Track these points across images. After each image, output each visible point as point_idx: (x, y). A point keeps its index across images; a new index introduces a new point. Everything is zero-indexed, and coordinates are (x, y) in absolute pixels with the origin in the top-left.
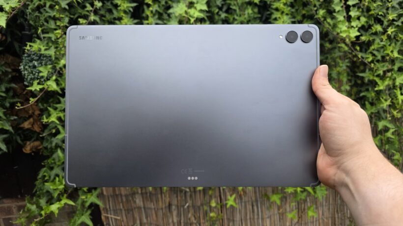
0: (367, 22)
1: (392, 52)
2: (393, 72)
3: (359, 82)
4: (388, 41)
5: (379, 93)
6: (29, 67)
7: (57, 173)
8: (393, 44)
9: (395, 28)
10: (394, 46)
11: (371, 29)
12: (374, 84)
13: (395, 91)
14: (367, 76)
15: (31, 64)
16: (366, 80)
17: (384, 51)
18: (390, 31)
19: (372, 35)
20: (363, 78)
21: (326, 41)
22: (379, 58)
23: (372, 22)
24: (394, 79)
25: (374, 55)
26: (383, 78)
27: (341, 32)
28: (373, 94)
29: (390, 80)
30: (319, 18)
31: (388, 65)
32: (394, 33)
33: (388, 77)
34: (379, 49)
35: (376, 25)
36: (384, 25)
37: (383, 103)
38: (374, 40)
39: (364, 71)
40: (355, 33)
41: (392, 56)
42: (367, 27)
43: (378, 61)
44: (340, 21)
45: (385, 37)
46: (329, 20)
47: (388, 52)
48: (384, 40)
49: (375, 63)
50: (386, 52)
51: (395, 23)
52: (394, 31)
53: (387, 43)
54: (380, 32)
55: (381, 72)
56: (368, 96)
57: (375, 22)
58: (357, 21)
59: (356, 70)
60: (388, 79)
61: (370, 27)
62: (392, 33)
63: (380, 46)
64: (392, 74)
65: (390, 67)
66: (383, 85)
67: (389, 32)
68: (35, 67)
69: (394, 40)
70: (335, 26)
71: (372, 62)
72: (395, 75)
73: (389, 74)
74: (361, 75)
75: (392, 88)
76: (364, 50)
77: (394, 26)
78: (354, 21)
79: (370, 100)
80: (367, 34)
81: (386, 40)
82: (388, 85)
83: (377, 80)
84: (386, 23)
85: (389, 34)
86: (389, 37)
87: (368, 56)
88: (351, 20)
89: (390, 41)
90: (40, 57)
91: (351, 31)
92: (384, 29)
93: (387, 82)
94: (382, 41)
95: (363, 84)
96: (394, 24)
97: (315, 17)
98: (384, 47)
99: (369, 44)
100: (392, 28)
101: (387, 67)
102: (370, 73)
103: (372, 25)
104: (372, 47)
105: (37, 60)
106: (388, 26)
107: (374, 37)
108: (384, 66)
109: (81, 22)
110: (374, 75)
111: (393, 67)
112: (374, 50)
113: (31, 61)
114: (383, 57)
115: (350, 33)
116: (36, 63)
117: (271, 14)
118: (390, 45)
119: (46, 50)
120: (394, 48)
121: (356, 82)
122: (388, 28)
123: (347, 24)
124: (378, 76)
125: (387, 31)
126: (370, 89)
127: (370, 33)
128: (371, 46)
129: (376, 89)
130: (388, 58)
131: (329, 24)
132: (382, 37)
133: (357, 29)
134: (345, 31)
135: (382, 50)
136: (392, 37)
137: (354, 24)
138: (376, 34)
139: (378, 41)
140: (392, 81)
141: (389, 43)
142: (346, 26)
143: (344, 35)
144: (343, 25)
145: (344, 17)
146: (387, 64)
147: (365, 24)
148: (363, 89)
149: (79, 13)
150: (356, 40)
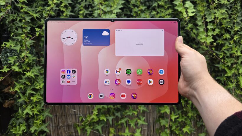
0: (220, 32)
1: (237, 51)
2: (237, 65)
3: (216, 69)
4: (234, 44)
5: (228, 78)
6: (5, 56)
7: (21, 122)
8: (238, 47)
9: (239, 36)
10: (238, 48)
11: (223, 36)
12: (224, 72)
13: (239, 78)
14: (221, 66)
15: (6, 55)
16: (220, 69)
17: (232, 50)
18: (236, 38)
19: (224, 40)
20: (218, 68)
21: (194, 43)
22: (228, 55)
23: (223, 32)
24: (238, 70)
25: (225, 53)
26: (230, 68)
27: (201, 39)
28: (225, 79)
29: (235, 70)
30: (188, 29)
31: (235, 60)
32: (238, 39)
33: (234, 68)
34: (228, 49)
35: (226, 34)
36: (231, 34)
37: (231, 86)
38: (225, 43)
39: (218, 63)
40: (210, 39)
41: (236, 55)
42: (220, 35)
43: (227, 57)
44: (201, 32)
45: (232, 42)
46: (194, 31)
47: (234, 51)
48: (232, 43)
49: (225, 58)
51: (239, 32)
52: (238, 38)
53: (233, 45)
54: (229, 38)
55: (229, 64)
56: (221, 80)
57: (225, 32)
58: (212, 32)
59: (215, 62)
60: (234, 69)
61: (222, 35)
62: (237, 39)
63: (228, 47)
64: (237, 66)
65: (236, 61)
66: (230, 73)
67: (235, 39)
68: (8, 56)
69: (238, 44)
70: (197, 35)
71: (223, 58)
72: (239, 67)
73: (235, 66)
74: (217, 65)
75: (236, 75)
76: (219, 49)
77: (238, 35)
78: (210, 32)
79: (223, 82)
80: (221, 39)
81: (233, 43)
82: (234, 73)
83: (226, 69)
84: (232, 33)
85: (235, 40)
86: (235, 42)
87: (221, 54)
88: (208, 31)
89: (236, 44)
90: (12, 51)
91: (208, 38)
92: (231, 36)
93: (233, 71)
94: (230, 44)
95: (218, 71)
96: (238, 34)
97: (185, 29)
98: (231, 48)
99: (222, 45)
100: (237, 36)
101: (234, 61)
102: (223, 65)
103: (224, 34)
104: (224, 48)
105: (10, 52)
106: (235, 34)
107: (225, 42)
108: (231, 60)
109: (37, 30)
110: (225, 66)
111: (238, 61)
112: (225, 50)
113: (6, 53)
114: (231, 55)
115: (207, 40)
116: (9, 54)
118: (235, 47)
119: (14, 46)
120: (238, 49)
121: (214, 69)
122: (234, 36)
123: (205, 34)
124: (228, 66)
125: (234, 38)
126: (223, 75)
127: (222, 39)
129: (226, 75)
130: (234, 55)
131: (194, 34)
132: (230, 41)
133: (212, 37)
134: (204, 39)
135: (230, 50)
136: (237, 41)
137: (210, 34)
138: (226, 39)
139: (227, 44)
140: (237, 70)
141: (235, 46)
142: (205, 35)
143: (203, 41)
144: (203, 34)
145: (204, 29)
146: (233, 59)
147: (219, 33)
148: (219, 74)
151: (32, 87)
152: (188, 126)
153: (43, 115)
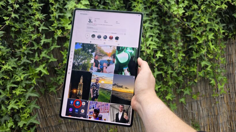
0: (188, 4)
1: (205, 20)
2: (206, 32)
3: (188, 39)
4: (202, 13)
5: (200, 45)
8: (205, 16)
9: (205, 5)
10: (206, 16)
11: (192, 7)
12: (196, 40)
13: (209, 43)
14: (192, 36)
16: (192, 38)
17: (200, 20)
18: (203, 7)
19: (192, 11)
20: (190, 37)
21: (166, 17)
22: (198, 24)
23: (191, 3)
24: (208, 36)
25: (194, 23)
26: (201, 36)
27: (174, 11)
28: (197, 46)
29: (205, 37)
30: (160, 4)
31: (203, 28)
32: (205, 9)
33: (204, 35)
34: (197, 19)
35: (194, 5)
36: (199, 5)
37: (203, 51)
38: (194, 14)
39: (190, 33)
40: (182, 11)
41: (205, 23)
42: (189, 6)
43: (197, 26)
44: (173, 4)
45: (200, 12)
46: (166, 4)
47: (203, 20)
48: (199, 13)
49: (196, 27)
50: (201, 21)
51: (205, 2)
52: (205, 7)
53: (201, 15)
54: (196, 9)
55: (200, 33)
56: (194, 48)
57: (193, 3)
58: (183, 3)
59: (186, 33)
60: (204, 36)
61: (191, 6)
62: (203, 9)
63: (197, 17)
64: (206, 33)
65: (204, 29)
66: (201, 40)
67: (202, 9)
69: (205, 13)
70: (170, 8)
71: (194, 27)
72: (207, 34)
73: (204, 33)
74: (189, 35)
75: (206, 42)
76: (189, 20)
77: (204, 5)
78: (181, 4)
79: (195, 50)
80: (189, 11)
81: (201, 13)
82: (205, 40)
83: (197, 37)
84: (199, 3)
85: (202, 10)
86: (202, 11)
87: (191, 24)
88: (179, 3)
89: (203, 14)
91: (179, 10)
92: (199, 7)
93: (204, 38)
94: (198, 14)
95: (190, 41)
96: (204, 3)
97: (158, 3)
98: (199, 17)
99: (191, 16)
100: (203, 6)
101: (203, 29)
102: (194, 34)
103: (192, 5)
104: (193, 19)
106: (201, 5)
107: (194, 12)
108: (201, 29)
110: (196, 35)
111: (206, 29)
112: (194, 20)
114: (200, 24)
115: (179, 11)
117: (132, 3)
118: (203, 16)
120: (206, 18)
121: (186, 40)
122: (201, 6)
123: (177, 6)
124: (198, 35)
125: (201, 8)
126: (194, 43)
127: (191, 10)
128: (192, 17)
129: (198, 43)
130: (203, 24)
131: (167, 7)
132: (198, 12)
133: (183, 8)
134: (176, 11)
135: (199, 20)
136: (204, 11)
137: (181, 6)
138: (194, 10)
139: (196, 14)
140: (206, 37)
141: (203, 15)
142: (176, 7)
143: (175, 13)
144: (174, 7)
145: (175, 2)
146: (202, 27)
147: (188, 5)
148: (191, 44)
149: (5, 13)
150: (183, 16)
151: (12, 81)
152: (169, 93)
153: (30, 108)
